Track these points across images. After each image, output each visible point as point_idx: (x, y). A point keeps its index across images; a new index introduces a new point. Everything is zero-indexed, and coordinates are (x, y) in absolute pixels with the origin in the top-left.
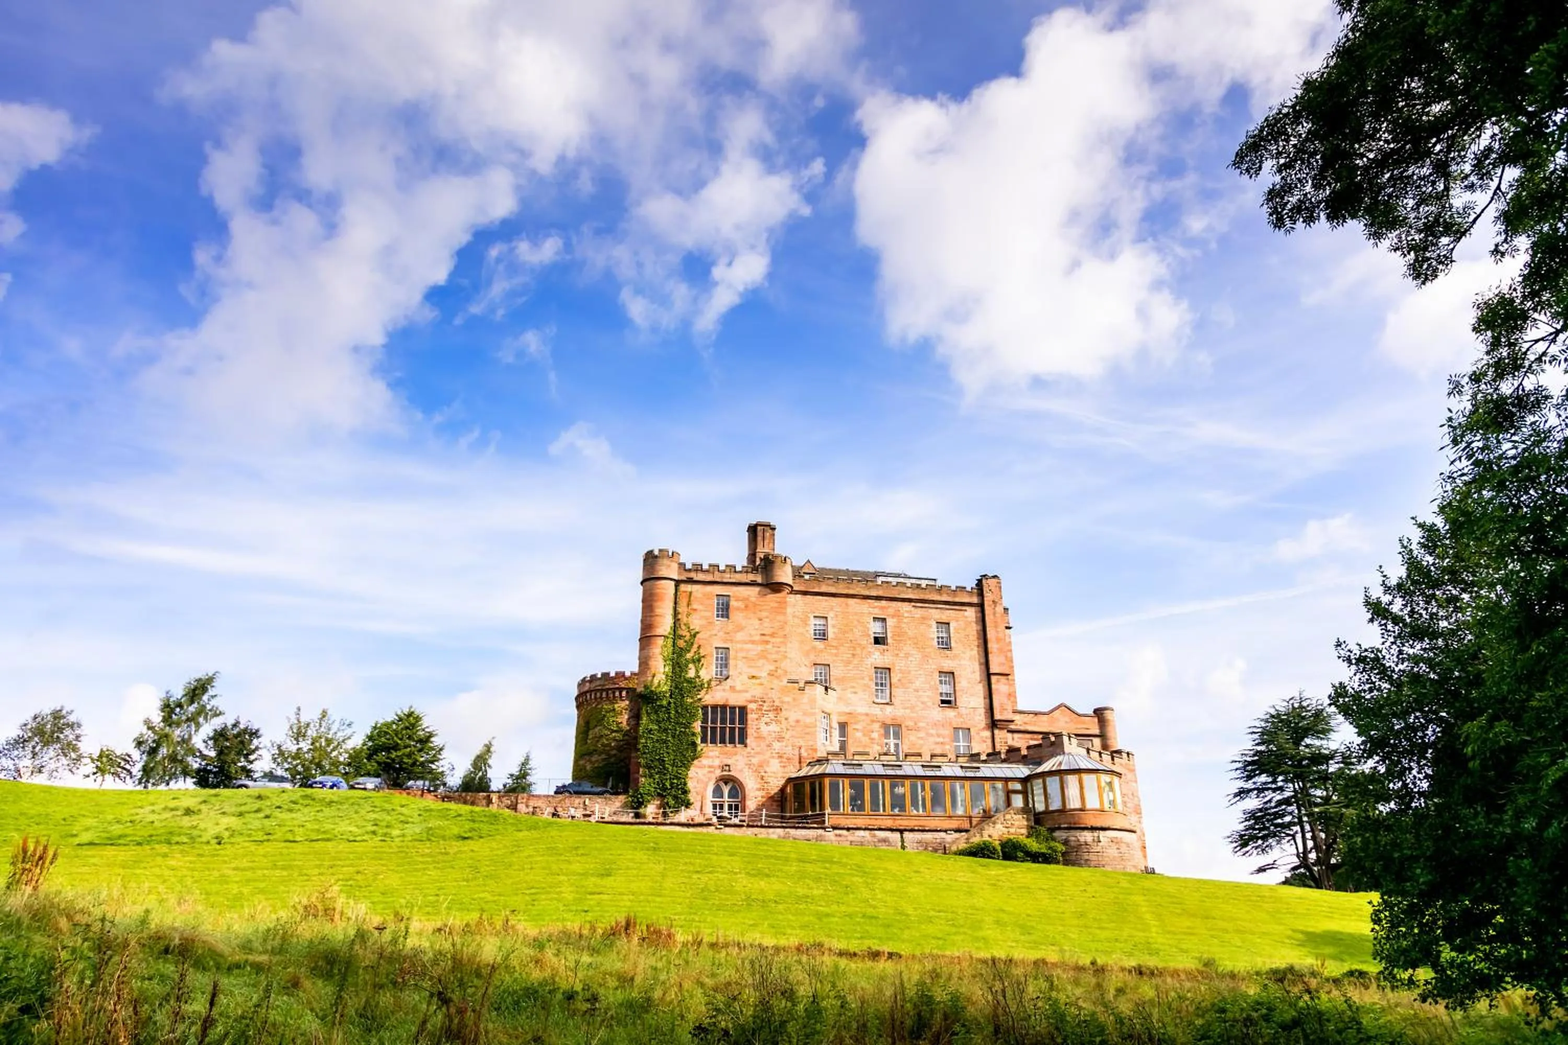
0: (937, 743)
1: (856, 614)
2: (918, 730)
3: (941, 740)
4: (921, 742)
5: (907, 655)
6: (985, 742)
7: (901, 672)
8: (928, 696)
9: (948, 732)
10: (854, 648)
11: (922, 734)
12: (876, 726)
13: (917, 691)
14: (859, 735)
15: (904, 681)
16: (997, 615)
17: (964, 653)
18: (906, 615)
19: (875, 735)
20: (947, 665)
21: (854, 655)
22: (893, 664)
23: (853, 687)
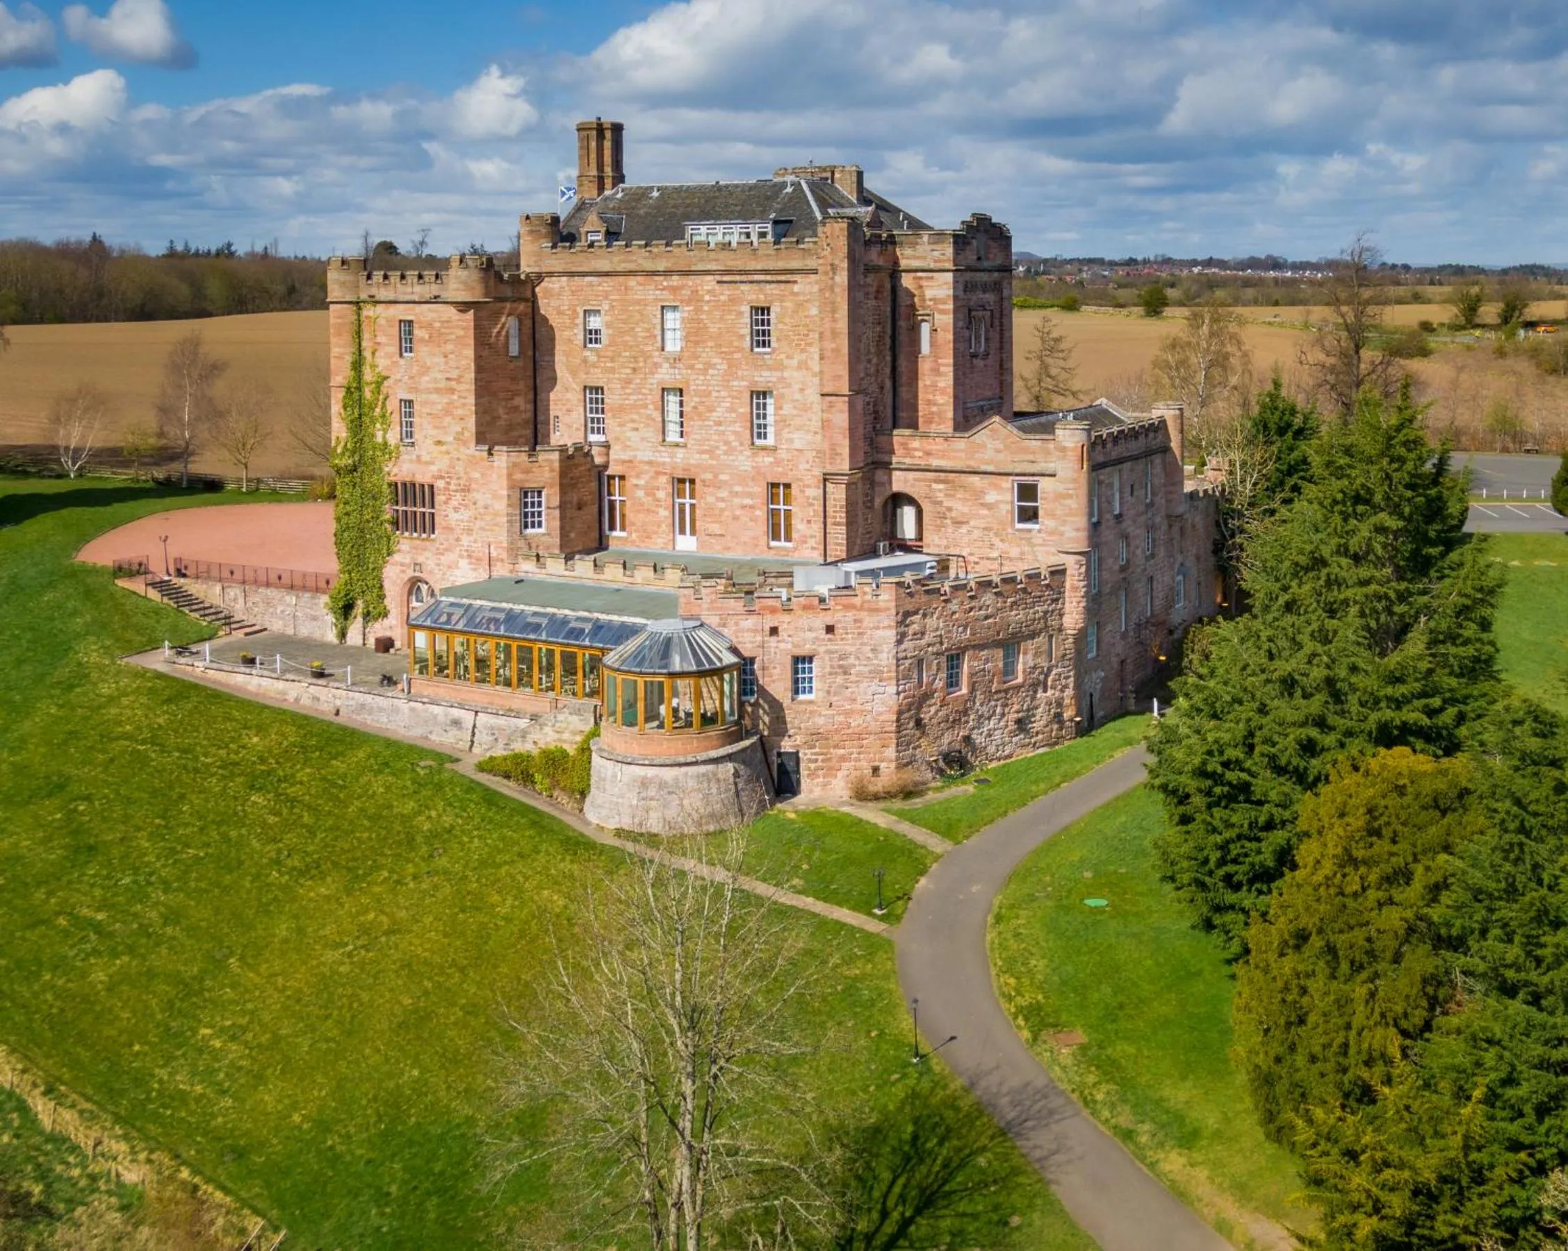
0: (743, 507)
1: (638, 302)
2: (719, 485)
3: (748, 501)
4: (722, 505)
5: (709, 365)
6: (811, 505)
7: (697, 393)
8: (735, 433)
9: (761, 490)
10: (635, 358)
11: (724, 494)
12: (663, 480)
13: (719, 423)
14: (640, 493)
15: (701, 408)
16: (837, 290)
17: (789, 357)
18: (707, 298)
19: (661, 494)
20: (763, 379)
21: (634, 370)
22: (687, 383)
23: (633, 421)
